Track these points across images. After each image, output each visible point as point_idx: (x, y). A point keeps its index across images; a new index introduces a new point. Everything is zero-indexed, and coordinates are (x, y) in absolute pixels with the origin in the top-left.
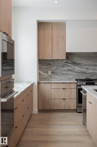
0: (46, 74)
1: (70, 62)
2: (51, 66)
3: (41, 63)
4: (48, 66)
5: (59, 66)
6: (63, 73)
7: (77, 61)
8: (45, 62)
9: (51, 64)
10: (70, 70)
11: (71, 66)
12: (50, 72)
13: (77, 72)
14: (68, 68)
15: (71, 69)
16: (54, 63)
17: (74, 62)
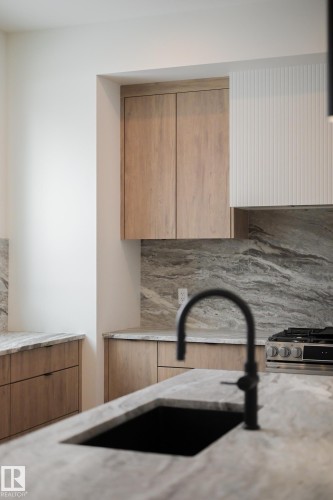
0: (168, 300)
1: (268, 250)
2: (188, 269)
3: (147, 256)
4: (178, 267)
5: (223, 268)
7: (299, 245)
8: (166, 250)
9: (190, 257)
10: (270, 286)
11: (273, 269)
12: (182, 292)
13: (298, 297)
14: (260, 278)
15: (273, 280)
16: (200, 256)
17: (287, 250)
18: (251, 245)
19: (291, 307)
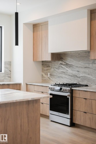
0: (46, 76)
1: (64, 63)
2: (50, 68)
3: (43, 65)
4: (48, 68)
5: (56, 68)
6: (58, 75)
8: (46, 63)
9: (50, 65)
10: (64, 72)
11: (65, 68)
12: (49, 74)
13: (69, 75)
14: (62, 70)
16: (52, 65)
17: (67, 63)
18: (60, 62)
19: (68, 78)
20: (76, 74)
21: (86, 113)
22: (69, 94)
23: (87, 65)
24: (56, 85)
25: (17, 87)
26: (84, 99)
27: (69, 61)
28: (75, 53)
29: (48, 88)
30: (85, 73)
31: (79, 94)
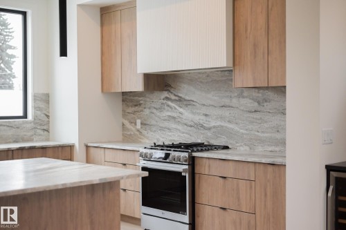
0: (133, 126)
1: (173, 97)
2: (140, 109)
3: (124, 101)
4: (137, 107)
5: (155, 108)
6: (161, 125)
7: (186, 94)
8: (132, 98)
9: (141, 102)
10: (174, 118)
11: (175, 109)
12: (139, 122)
13: (186, 125)
14: (169, 114)
15: (175, 115)
16: (145, 101)
17: (180, 97)
18: (165, 94)
19: (184, 131)
20: (201, 122)
21: (224, 209)
22: (187, 167)
23: (226, 101)
24: (156, 147)
25: (64, 152)
26: (221, 179)
27: (185, 91)
28: (199, 73)
29: (137, 155)
30: (222, 118)
31: (209, 166)
